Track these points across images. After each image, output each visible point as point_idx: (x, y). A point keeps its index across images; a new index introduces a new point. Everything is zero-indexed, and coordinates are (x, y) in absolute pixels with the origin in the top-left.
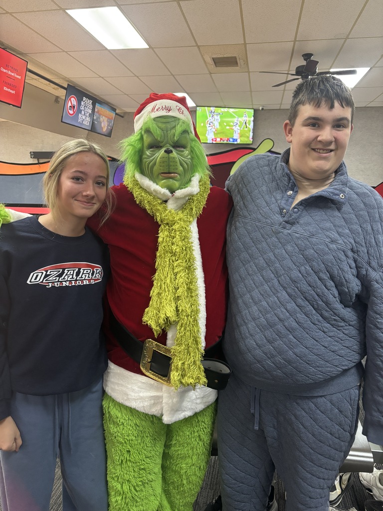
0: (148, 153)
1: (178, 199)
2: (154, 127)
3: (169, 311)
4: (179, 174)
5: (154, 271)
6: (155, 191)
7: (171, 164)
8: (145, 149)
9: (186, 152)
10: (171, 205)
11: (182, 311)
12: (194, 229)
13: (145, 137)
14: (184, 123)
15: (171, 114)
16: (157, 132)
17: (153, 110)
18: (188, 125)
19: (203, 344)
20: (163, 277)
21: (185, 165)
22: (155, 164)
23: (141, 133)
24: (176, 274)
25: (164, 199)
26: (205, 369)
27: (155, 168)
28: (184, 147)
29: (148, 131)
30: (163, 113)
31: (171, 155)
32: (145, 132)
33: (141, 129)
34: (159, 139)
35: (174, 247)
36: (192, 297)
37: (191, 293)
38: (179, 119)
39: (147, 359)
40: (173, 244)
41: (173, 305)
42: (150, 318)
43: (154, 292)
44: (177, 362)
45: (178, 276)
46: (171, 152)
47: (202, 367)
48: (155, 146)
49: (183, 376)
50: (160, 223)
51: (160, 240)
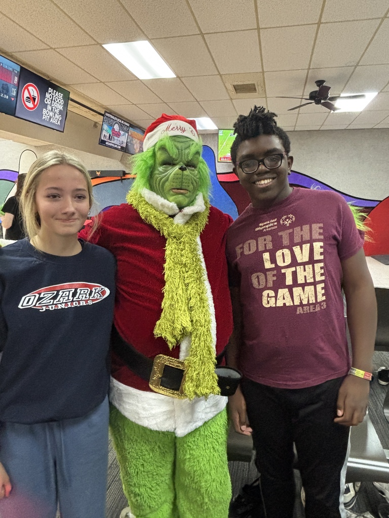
0: (161, 169)
1: (185, 215)
2: (169, 145)
4: (190, 191)
5: (163, 283)
6: (162, 205)
7: (184, 180)
8: (157, 165)
9: (196, 172)
10: (178, 220)
11: (196, 321)
13: (158, 154)
15: (185, 134)
16: (173, 152)
17: (167, 129)
20: (174, 289)
21: (194, 183)
22: (167, 180)
23: (154, 150)
24: (187, 285)
25: (172, 213)
26: (218, 376)
27: (167, 184)
28: (195, 167)
30: (179, 133)
31: (184, 171)
32: (160, 149)
33: (155, 146)
34: (174, 157)
35: (184, 259)
36: (204, 307)
37: (203, 303)
38: (192, 140)
39: (158, 374)
40: (182, 256)
41: (187, 315)
42: (162, 329)
43: (165, 304)
44: (191, 373)
45: (190, 286)
46: (185, 169)
47: (216, 376)
48: (169, 163)
49: (197, 386)
50: (166, 236)
51: (168, 252)
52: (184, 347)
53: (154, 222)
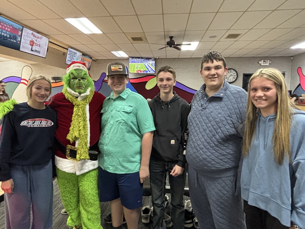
0: (72, 80)
1: (82, 97)
2: (74, 72)
3: (76, 134)
4: (84, 88)
5: (71, 121)
6: (73, 94)
7: (81, 84)
8: (71, 79)
9: (86, 81)
10: (79, 99)
11: (81, 134)
12: (88, 107)
13: (71, 75)
14: (85, 71)
15: (80, 68)
16: (76, 74)
17: (74, 67)
18: (86, 72)
19: (89, 145)
20: (74, 123)
21: (86, 85)
22: (75, 84)
23: (69, 74)
24: (79, 122)
25: (77, 96)
26: (89, 153)
27: (75, 85)
28: (85, 79)
29: (72, 73)
30: (78, 68)
31: (80, 81)
32: (71, 74)
33: (69, 73)
34: (76, 76)
35: (79, 113)
36: (85, 130)
37: (85, 128)
38: (83, 70)
39: (68, 152)
40: (79, 112)
41: (78, 132)
42: (69, 137)
43: (71, 128)
44: (79, 152)
45: (80, 123)
46: (80, 80)
47: (88, 153)
48: (75, 78)
49: (81, 156)
50: (75, 105)
51: (74, 111)
52: (77, 143)
53: (70, 100)
